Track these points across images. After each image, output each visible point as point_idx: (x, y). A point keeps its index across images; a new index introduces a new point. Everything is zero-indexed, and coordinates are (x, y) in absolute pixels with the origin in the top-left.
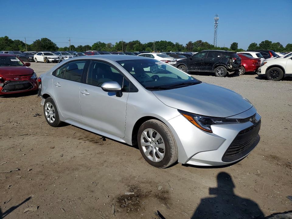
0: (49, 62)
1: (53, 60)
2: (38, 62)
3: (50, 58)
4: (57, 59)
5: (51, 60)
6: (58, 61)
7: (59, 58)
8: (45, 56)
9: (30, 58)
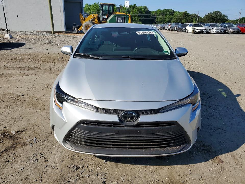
0: (195, 33)
1: (200, 31)
2: (188, 32)
3: (197, 29)
4: (203, 31)
5: (197, 31)
6: (204, 32)
7: (205, 29)
8: (194, 27)
9: (183, 29)
